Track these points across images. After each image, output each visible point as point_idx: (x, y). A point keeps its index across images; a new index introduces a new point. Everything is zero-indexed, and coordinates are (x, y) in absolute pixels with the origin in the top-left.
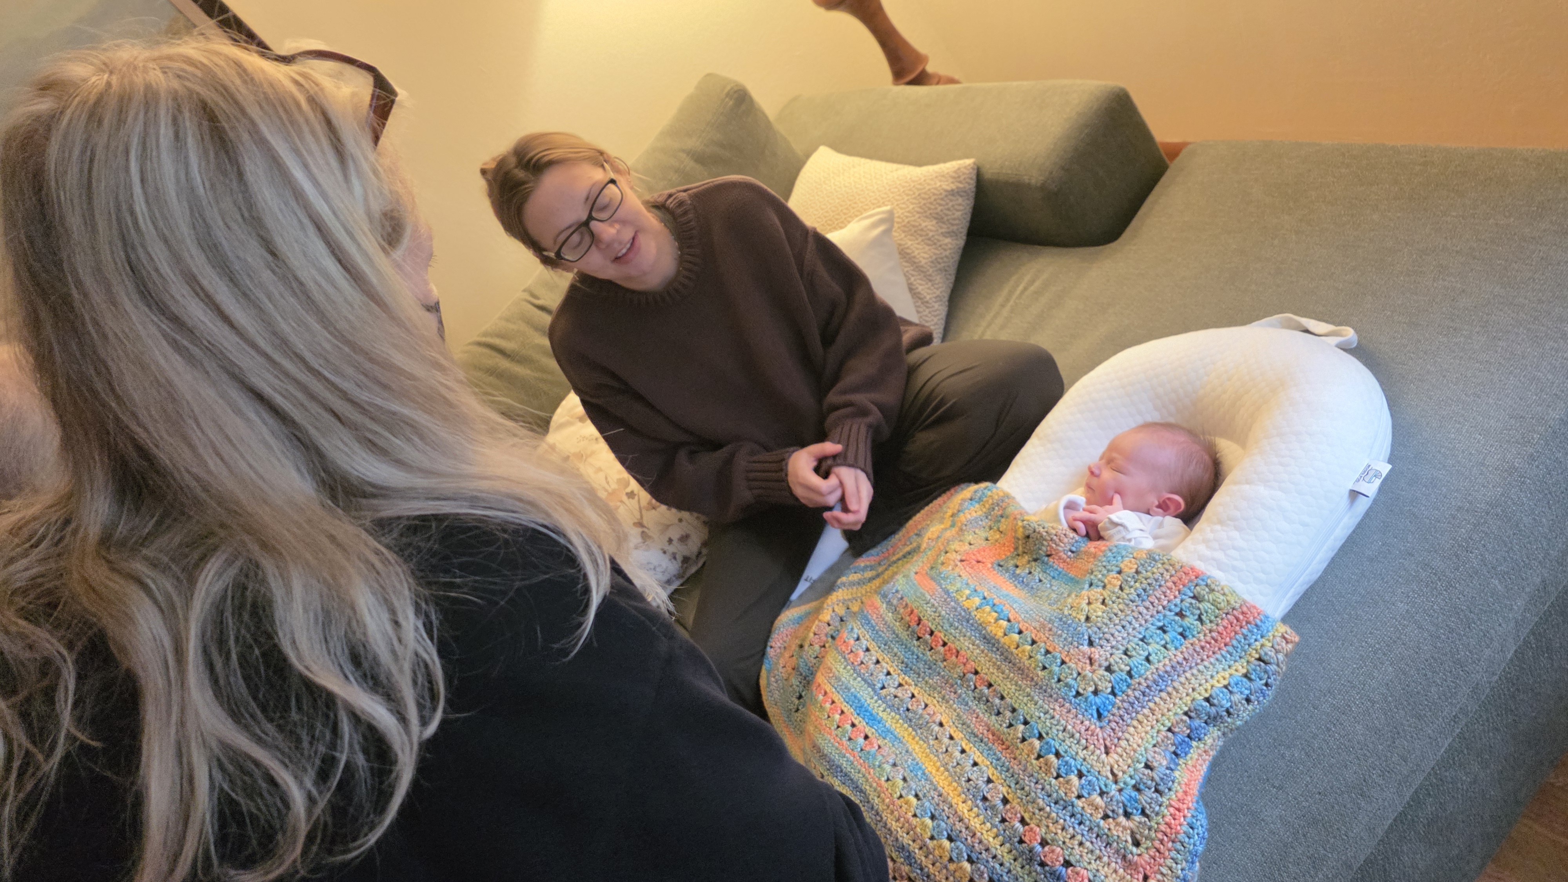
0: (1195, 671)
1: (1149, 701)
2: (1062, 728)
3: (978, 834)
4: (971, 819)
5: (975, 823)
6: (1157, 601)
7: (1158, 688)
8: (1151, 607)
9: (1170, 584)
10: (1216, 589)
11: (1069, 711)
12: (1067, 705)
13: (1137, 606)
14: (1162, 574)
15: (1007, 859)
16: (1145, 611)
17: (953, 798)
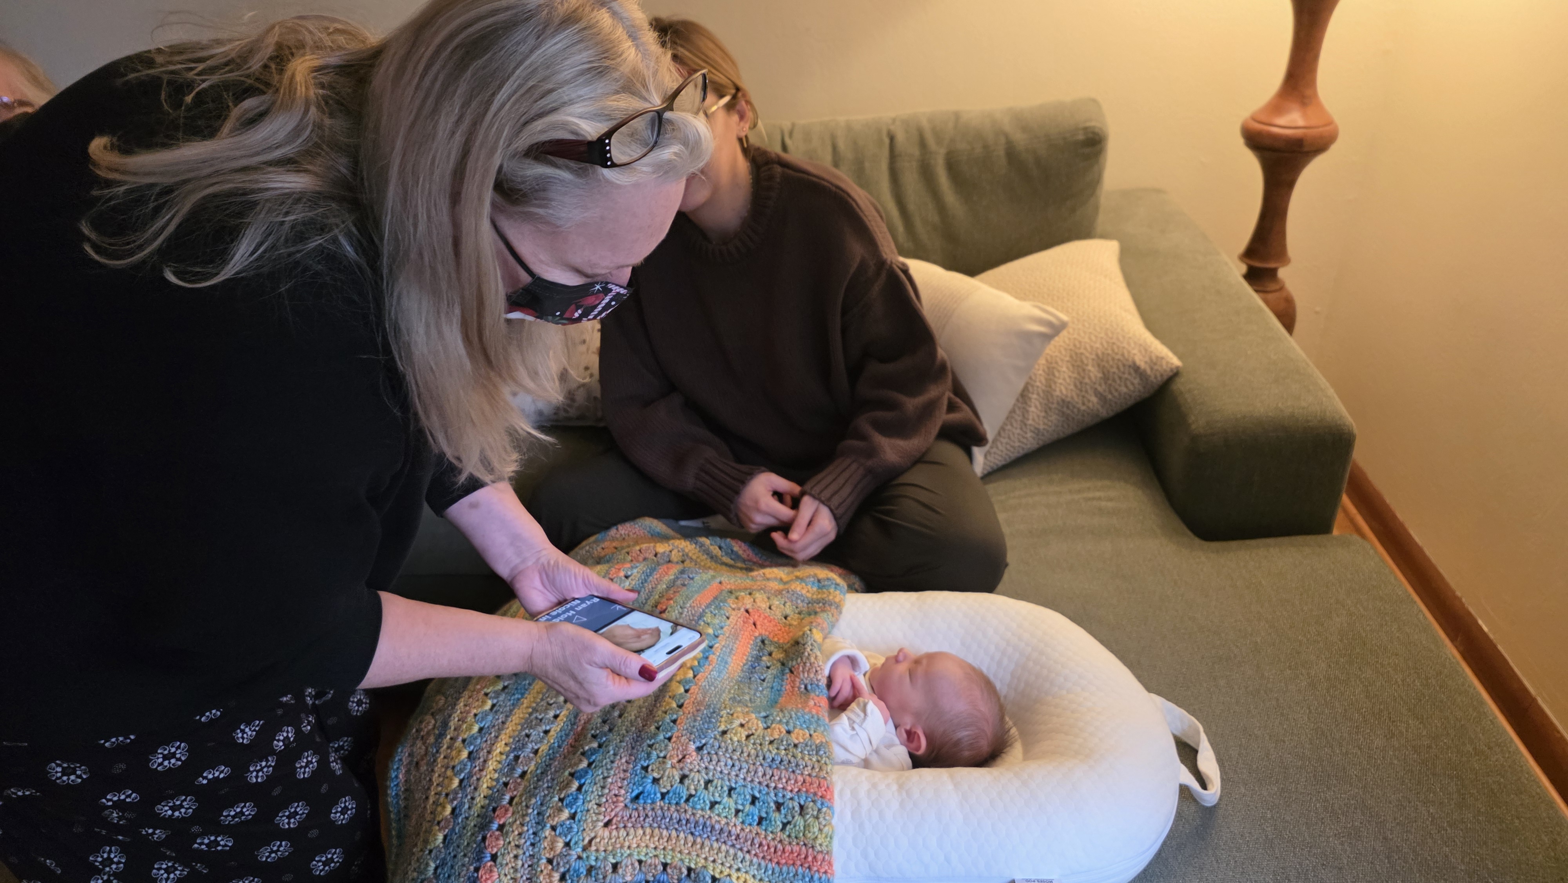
0: (732, 851)
1: (676, 830)
2: (606, 775)
3: (484, 773)
4: (494, 759)
5: (492, 765)
6: (777, 778)
7: (693, 830)
8: (768, 777)
9: (800, 778)
10: (821, 819)
11: (625, 771)
12: (631, 766)
13: (761, 765)
14: (806, 766)
15: (476, 810)
16: (760, 774)
17: (506, 734)
